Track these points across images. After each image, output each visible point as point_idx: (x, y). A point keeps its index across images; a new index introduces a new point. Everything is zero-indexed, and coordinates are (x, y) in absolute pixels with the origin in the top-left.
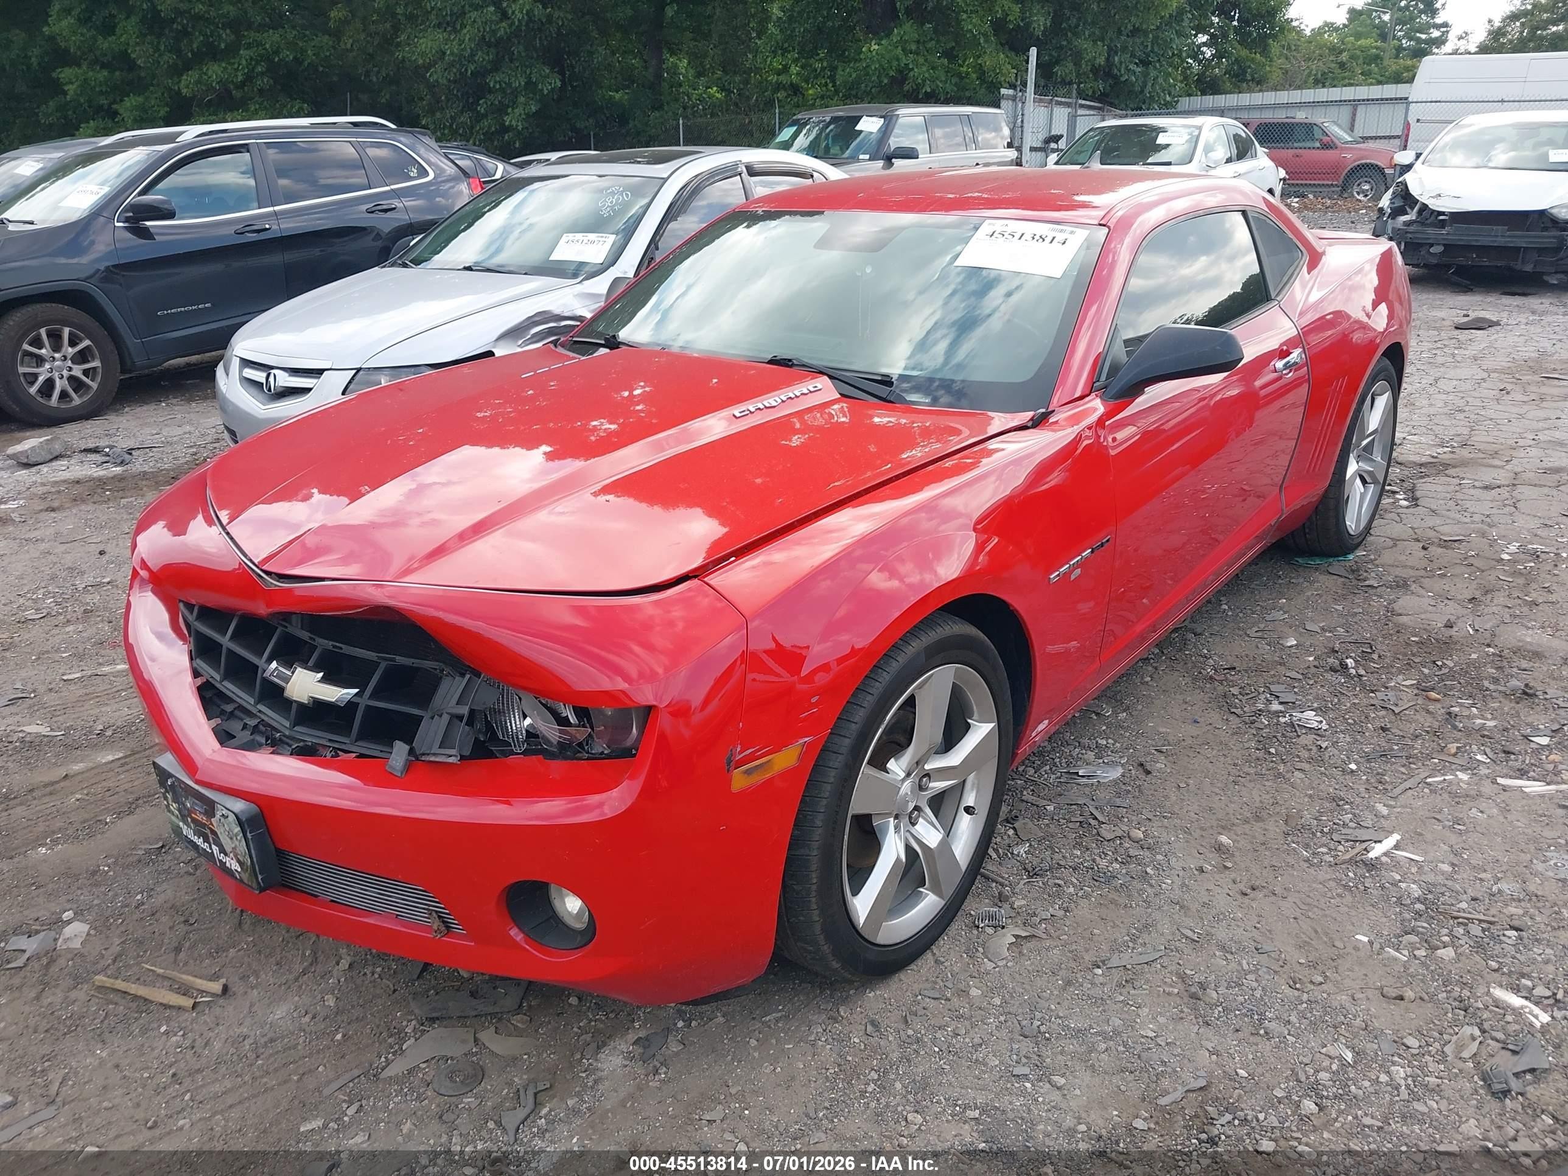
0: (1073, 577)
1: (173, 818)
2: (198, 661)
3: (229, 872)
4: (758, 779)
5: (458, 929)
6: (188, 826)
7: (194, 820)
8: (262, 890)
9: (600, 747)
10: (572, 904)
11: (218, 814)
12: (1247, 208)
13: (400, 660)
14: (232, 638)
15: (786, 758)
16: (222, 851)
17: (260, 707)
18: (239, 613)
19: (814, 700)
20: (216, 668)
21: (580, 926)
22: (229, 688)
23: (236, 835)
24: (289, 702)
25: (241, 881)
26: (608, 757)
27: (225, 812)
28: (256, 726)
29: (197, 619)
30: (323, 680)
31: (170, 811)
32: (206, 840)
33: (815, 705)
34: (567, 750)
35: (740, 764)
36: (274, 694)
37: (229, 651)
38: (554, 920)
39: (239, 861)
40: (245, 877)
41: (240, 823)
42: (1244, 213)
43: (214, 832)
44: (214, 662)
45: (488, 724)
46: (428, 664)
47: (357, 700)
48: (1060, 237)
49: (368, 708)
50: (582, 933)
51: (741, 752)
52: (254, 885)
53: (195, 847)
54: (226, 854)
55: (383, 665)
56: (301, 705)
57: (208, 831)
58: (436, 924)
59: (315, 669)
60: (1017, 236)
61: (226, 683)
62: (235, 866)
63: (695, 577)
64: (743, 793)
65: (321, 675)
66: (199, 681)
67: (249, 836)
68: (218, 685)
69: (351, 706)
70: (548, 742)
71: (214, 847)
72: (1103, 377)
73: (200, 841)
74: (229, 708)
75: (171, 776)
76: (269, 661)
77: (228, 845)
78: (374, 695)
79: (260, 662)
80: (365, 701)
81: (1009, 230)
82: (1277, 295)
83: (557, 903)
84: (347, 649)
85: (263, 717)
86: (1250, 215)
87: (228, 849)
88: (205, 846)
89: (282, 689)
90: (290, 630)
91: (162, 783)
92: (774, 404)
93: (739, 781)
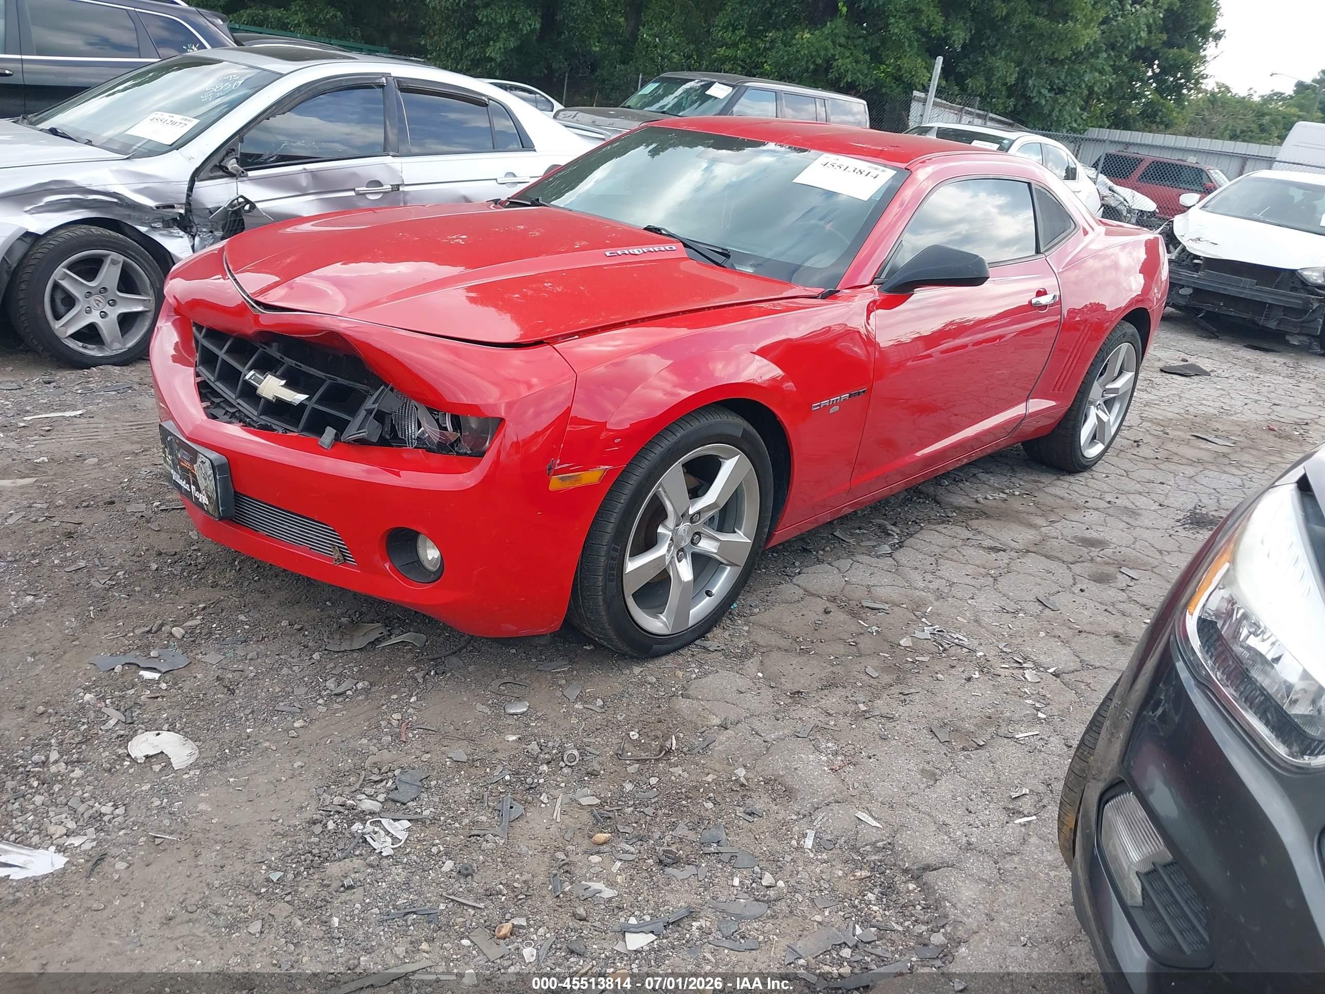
0: (831, 411)
1: (168, 467)
2: (200, 367)
3: (201, 505)
4: (568, 485)
5: (351, 561)
6: (177, 472)
7: (182, 467)
8: (221, 519)
9: (465, 448)
10: (431, 554)
11: (198, 463)
12: (1032, 182)
13: (340, 380)
14: (226, 352)
15: (592, 476)
16: (198, 490)
17: (239, 401)
18: (234, 335)
19: (617, 441)
20: (213, 372)
21: (434, 569)
22: (220, 387)
23: (209, 476)
24: (260, 398)
25: (208, 512)
26: (470, 455)
27: (204, 459)
28: (234, 413)
29: (204, 337)
30: (285, 386)
31: (166, 461)
32: (188, 482)
33: (618, 445)
34: (443, 447)
35: (557, 472)
36: (250, 392)
37: (224, 361)
38: (417, 563)
39: (208, 497)
40: (211, 509)
41: (213, 467)
42: (1029, 184)
43: (194, 476)
44: (212, 369)
45: (393, 426)
46: (359, 386)
47: (306, 403)
48: (874, 173)
49: (314, 410)
50: (434, 573)
51: (559, 465)
52: (216, 515)
53: (179, 487)
54: (200, 492)
55: (328, 382)
56: (267, 400)
57: (190, 475)
58: (337, 555)
59: (281, 377)
60: (843, 168)
61: (218, 384)
62: (204, 499)
63: (548, 344)
64: (556, 492)
65: (283, 382)
66: (199, 380)
67: (218, 477)
68: (211, 384)
69: (302, 406)
70: (432, 442)
71: (193, 487)
72: (883, 276)
73: (183, 483)
74: (217, 400)
75: (171, 434)
76: (250, 369)
77: (201, 482)
78: (319, 402)
79: (243, 370)
80: (311, 405)
81: (839, 163)
82: (1046, 251)
83: (421, 551)
84: (304, 368)
85: (240, 408)
86: (1033, 186)
87: (202, 488)
88: (187, 487)
89: (256, 388)
90: (268, 350)
91: (164, 440)
92: (637, 252)
93: (556, 483)
